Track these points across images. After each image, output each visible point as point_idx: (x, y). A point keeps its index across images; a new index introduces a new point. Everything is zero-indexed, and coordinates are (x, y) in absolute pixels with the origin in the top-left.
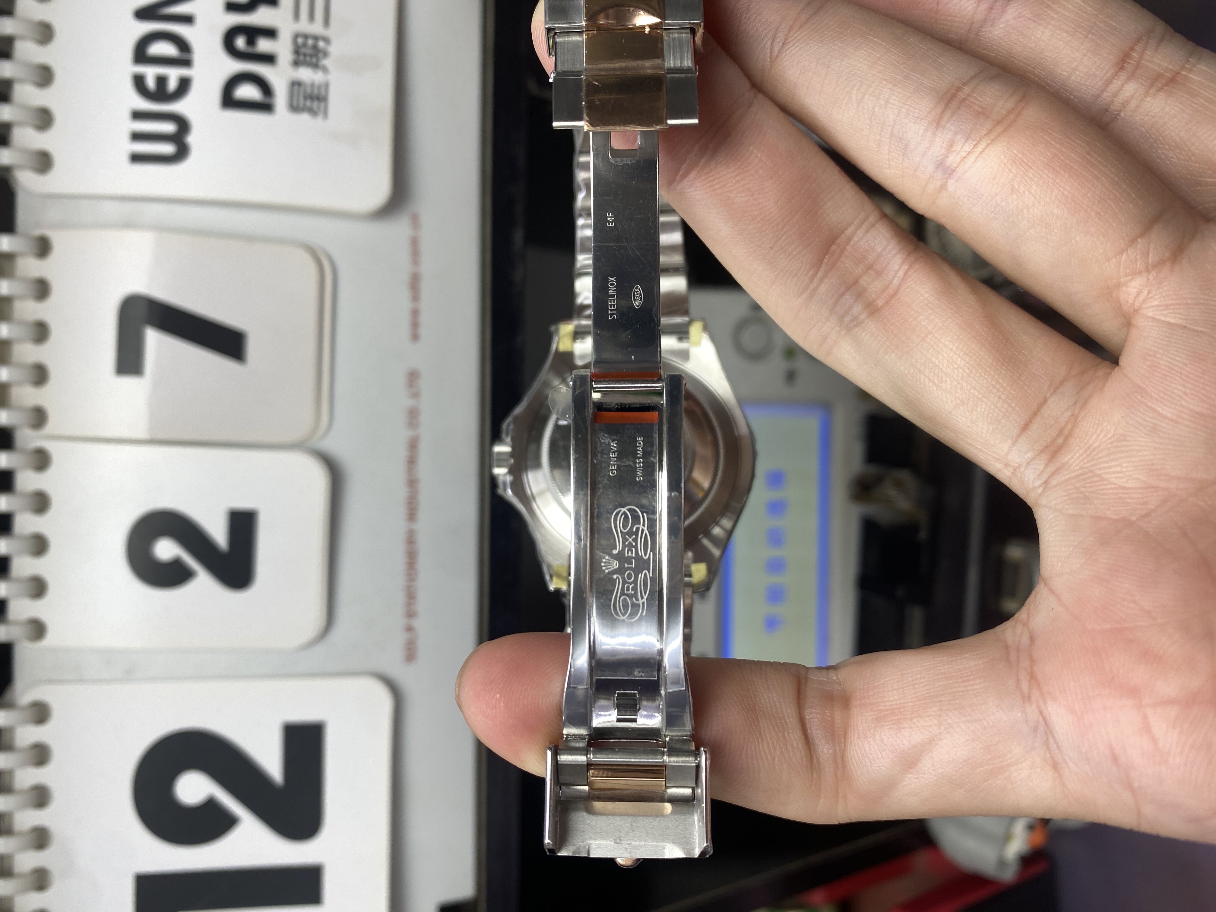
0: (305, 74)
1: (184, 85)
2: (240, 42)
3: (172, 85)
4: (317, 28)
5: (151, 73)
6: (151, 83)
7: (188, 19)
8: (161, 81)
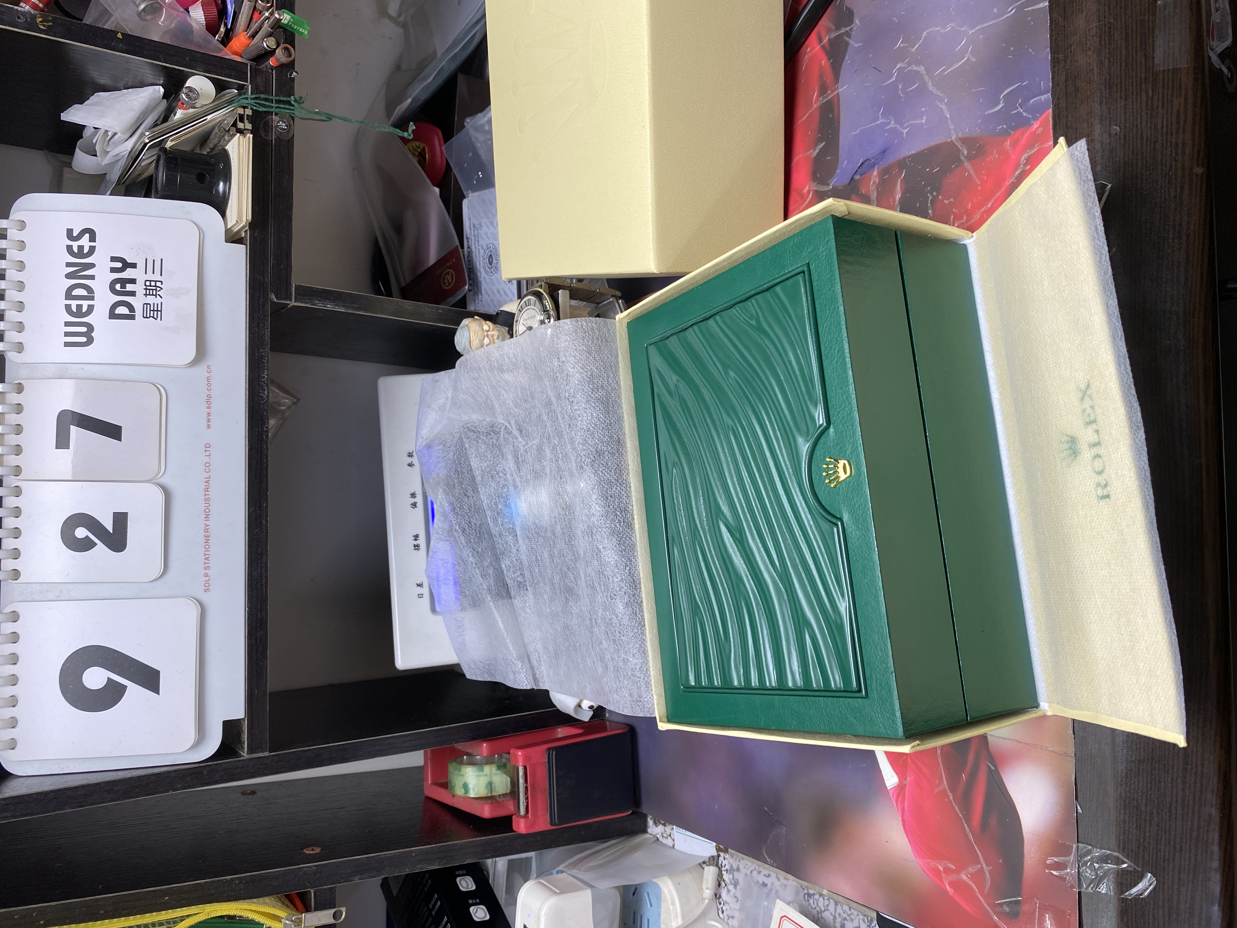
0: (151, 299)
1: (91, 308)
2: (118, 287)
3: (84, 309)
4: (157, 277)
5: (74, 304)
6: (74, 309)
7: (92, 277)
8: (79, 307)
